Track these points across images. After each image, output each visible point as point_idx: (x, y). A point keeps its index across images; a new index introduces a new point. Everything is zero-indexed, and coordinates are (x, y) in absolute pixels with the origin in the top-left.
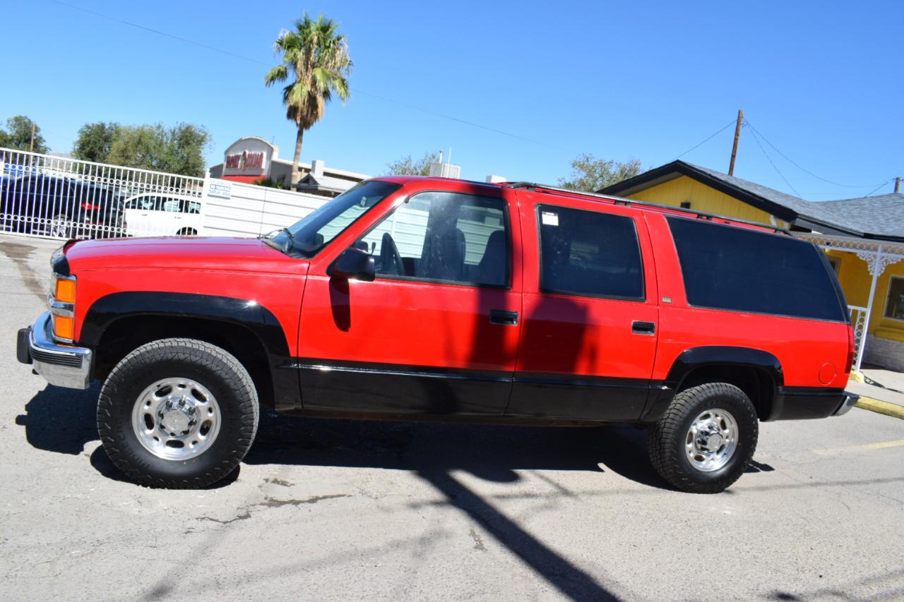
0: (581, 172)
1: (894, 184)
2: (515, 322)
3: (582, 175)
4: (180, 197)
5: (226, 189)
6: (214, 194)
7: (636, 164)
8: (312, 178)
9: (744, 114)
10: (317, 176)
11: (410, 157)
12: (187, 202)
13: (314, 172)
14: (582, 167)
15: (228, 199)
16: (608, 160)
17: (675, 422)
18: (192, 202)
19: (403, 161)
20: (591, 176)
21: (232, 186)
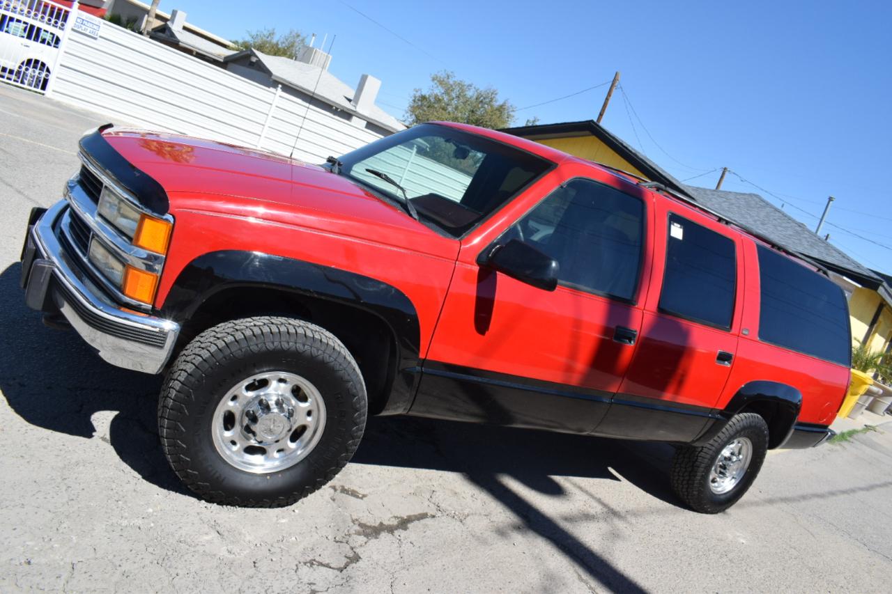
0: (440, 87)
1: (721, 172)
2: (632, 342)
3: (439, 91)
4: (31, 21)
5: (95, 27)
6: (80, 30)
7: (492, 93)
8: (170, 30)
9: (620, 78)
10: (176, 28)
11: (274, 29)
12: (39, 30)
13: (173, 23)
14: (441, 82)
15: (95, 39)
16: (467, 83)
17: (713, 448)
18: (45, 31)
19: (266, 33)
20: (448, 94)
21: (102, 25)
